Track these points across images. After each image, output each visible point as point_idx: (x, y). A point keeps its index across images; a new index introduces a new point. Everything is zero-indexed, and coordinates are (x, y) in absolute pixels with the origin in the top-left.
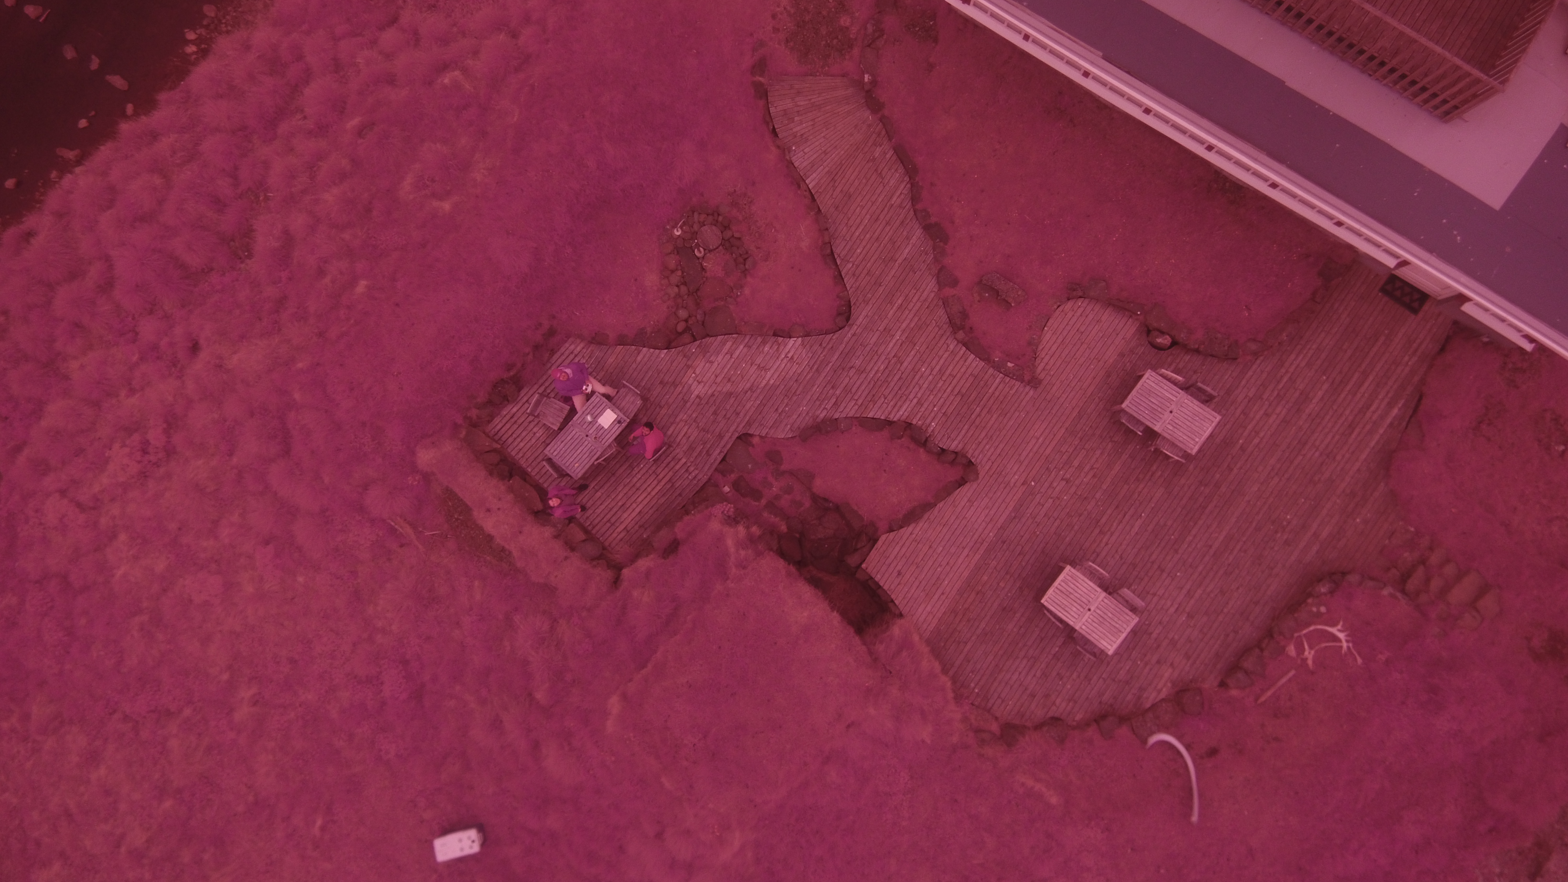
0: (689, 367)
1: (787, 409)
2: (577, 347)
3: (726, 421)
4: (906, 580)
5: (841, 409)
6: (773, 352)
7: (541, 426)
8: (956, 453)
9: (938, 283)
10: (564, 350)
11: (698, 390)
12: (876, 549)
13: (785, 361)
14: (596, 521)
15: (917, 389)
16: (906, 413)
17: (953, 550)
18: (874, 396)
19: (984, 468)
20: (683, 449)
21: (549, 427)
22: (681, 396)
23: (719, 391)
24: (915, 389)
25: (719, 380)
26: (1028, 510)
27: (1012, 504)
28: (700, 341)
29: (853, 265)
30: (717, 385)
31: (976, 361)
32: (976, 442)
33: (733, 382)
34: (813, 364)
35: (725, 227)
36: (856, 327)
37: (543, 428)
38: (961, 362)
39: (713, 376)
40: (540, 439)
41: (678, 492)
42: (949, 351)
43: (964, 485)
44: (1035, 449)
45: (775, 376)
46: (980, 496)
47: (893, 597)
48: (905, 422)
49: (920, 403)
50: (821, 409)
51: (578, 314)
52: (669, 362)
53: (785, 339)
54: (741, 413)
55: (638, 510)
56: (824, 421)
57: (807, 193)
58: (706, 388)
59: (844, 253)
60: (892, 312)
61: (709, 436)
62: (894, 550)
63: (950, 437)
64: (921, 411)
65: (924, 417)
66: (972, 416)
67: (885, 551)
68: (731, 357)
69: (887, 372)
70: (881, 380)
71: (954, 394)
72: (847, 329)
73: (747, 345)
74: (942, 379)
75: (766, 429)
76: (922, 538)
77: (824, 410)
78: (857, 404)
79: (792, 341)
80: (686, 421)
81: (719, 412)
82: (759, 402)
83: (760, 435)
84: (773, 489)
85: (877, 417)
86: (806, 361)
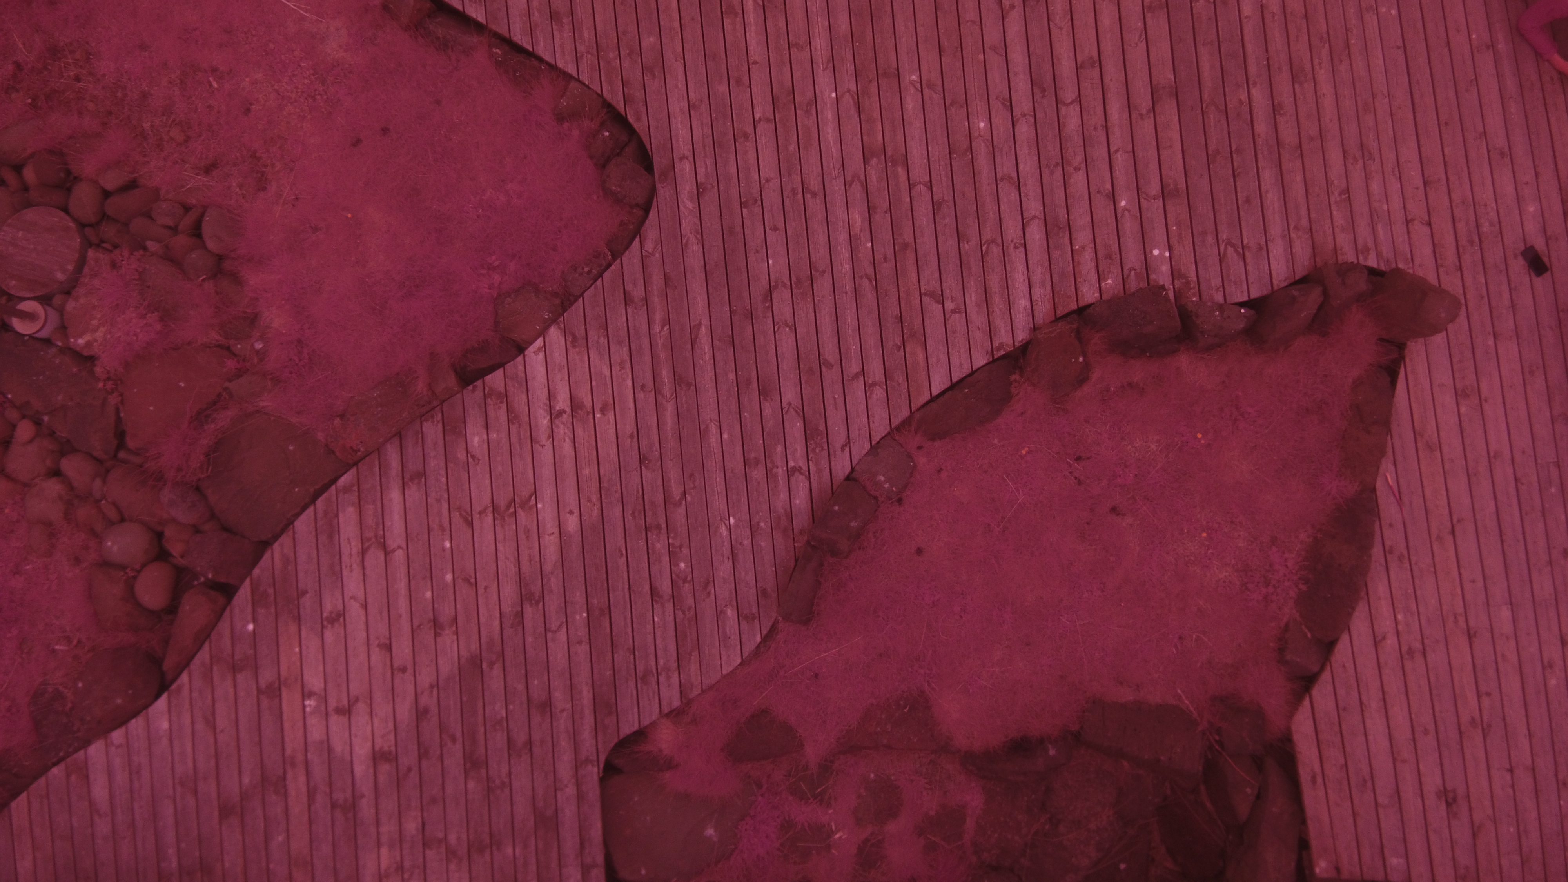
0: (274, 691)
1: (682, 565)
3: (525, 761)
5: (838, 437)
6: (504, 435)
8: (1304, 280)
13: (562, 430)
15: (1009, 196)
16: (1037, 292)
18: (901, 320)
19: (1417, 263)
23: (432, 687)
24: (1004, 199)
25: (402, 649)
28: (248, 581)
30: (410, 670)
32: (1335, 197)
33: (455, 619)
34: (649, 374)
36: (687, 167)
39: (377, 656)
43: (1400, 357)
45: (570, 497)
46: (1479, 361)
48: (1058, 319)
49: (1057, 229)
50: (782, 483)
52: (200, 726)
53: (507, 366)
54: (557, 695)
56: (817, 513)
58: (383, 709)
60: (753, 37)
61: (509, 851)
62: (1370, 735)
63: (1242, 247)
64: (1083, 248)
65: (1109, 257)
66: (1256, 126)
67: (1342, 761)
68: (386, 553)
69: (882, 220)
70: (885, 258)
71: (1144, 112)
72: (663, 192)
73: (407, 476)
74: (1064, 104)
75: (668, 678)
76: (1423, 622)
77: (793, 480)
78: (874, 384)
79: (534, 357)
80: (400, 868)
81: (483, 751)
82: (585, 615)
83: (666, 710)
84: (837, 836)
85: (961, 377)
86: (624, 380)
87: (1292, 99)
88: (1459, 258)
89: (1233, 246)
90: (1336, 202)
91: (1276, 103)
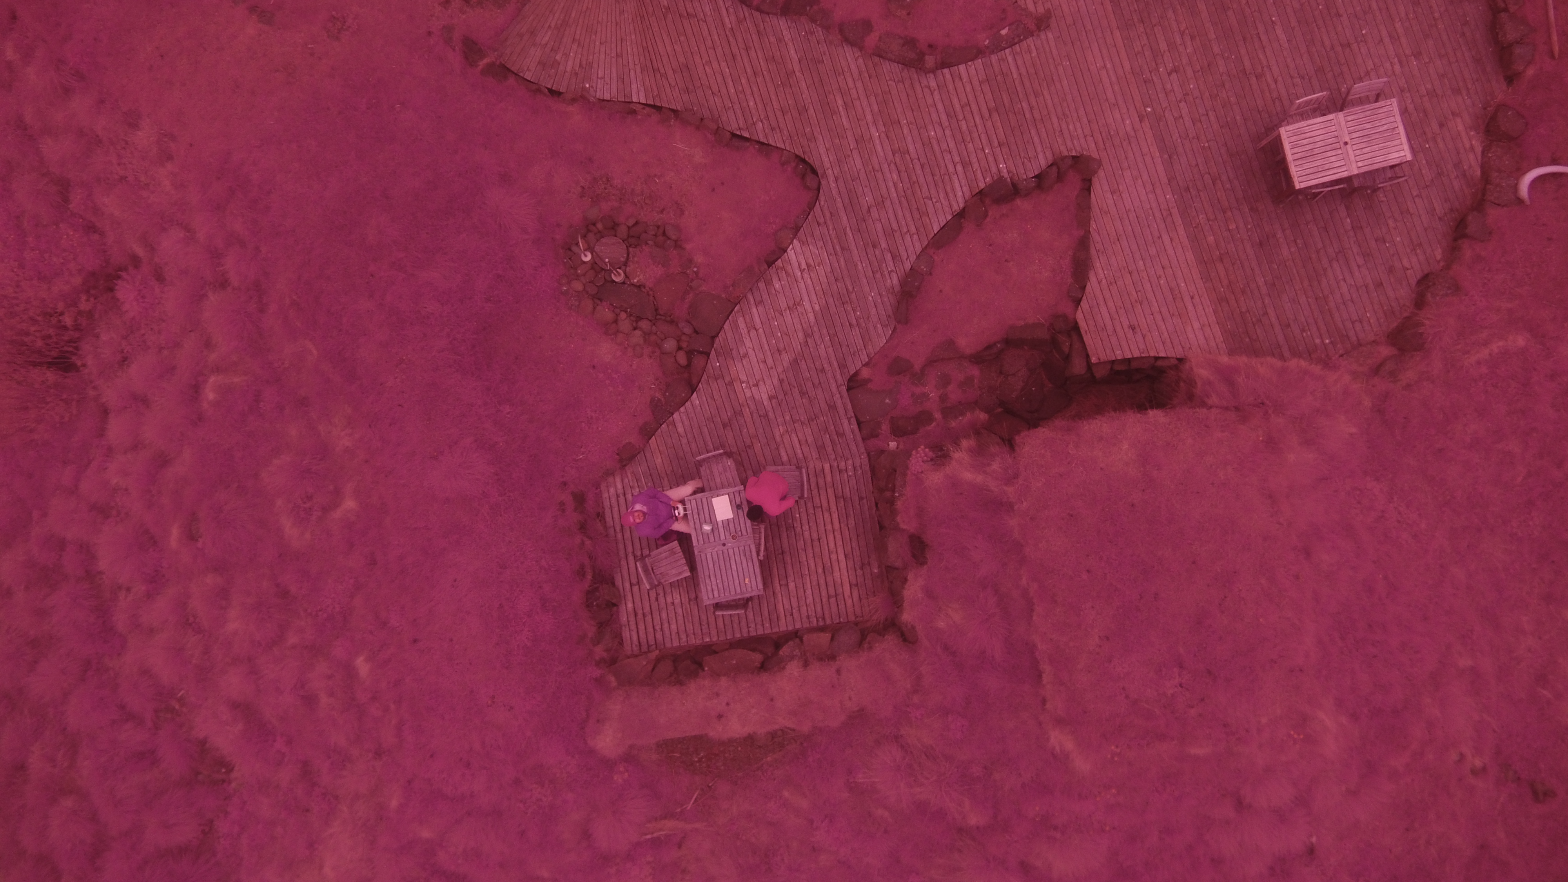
0: (731, 383)
1: (858, 313)
2: (616, 486)
3: (820, 388)
4: (1146, 327)
5: (904, 257)
6: (786, 281)
7: (670, 590)
8: (1051, 165)
9: (852, 44)
10: (608, 503)
11: (763, 393)
12: (1086, 331)
13: (806, 275)
14: (819, 609)
15: (947, 157)
16: (965, 189)
17: (1153, 251)
18: (918, 209)
19: (1091, 150)
20: (814, 457)
21: (678, 580)
22: (755, 416)
23: (783, 372)
24: (946, 158)
25: (770, 361)
26: (1173, 137)
27: (1154, 150)
28: (713, 349)
29: (762, 121)
30: (774, 368)
31: (970, 66)
32: (1057, 134)
33: (785, 348)
35: (613, 228)
36: (830, 171)
37: (673, 590)
38: (959, 84)
39: (762, 365)
40: (683, 602)
41: (856, 499)
42: (935, 90)
43: (1091, 184)
44: (1114, 79)
45: (814, 298)
46: (1117, 177)
47: (1152, 354)
48: (973, 197)
49: (966, 164)
50: (887, 277)
51: (581, 457)
52: (709, 400)
53: (782, 257)
54: (825, 366)
55: (842, 557)
56: (903, 283)
57: (647, 110)
58: (768, 382)
59: (741, 122)
60: (845, 120)
61: (822, 419)
62: (1102, 314)
63: (1029, 158)
64: (977, 170)
65: (986, 171)
66: (1026, 116)
67: (1094, 324)
68: (756, 331)
69: (904, 175)
70: (908, 189)
71: (987, 118)
72: (823, 182)
73: (757, 303)
74: (959, 120)
75: (862, 352)
76: (1114, 272)
77: (891, 275)
78: (913, 234)
79: (790, 252)
80: (787, 431)
81: (805, 389)
82: (828, 337)
83: (864, 363)
84: (931, 395)
85: (944, 224)
86: (824, 253)
87: (1036, 104)
88: (1104, 145)
89: (1026, 158)
90: (1058, 136)
91: (1031, 106)
